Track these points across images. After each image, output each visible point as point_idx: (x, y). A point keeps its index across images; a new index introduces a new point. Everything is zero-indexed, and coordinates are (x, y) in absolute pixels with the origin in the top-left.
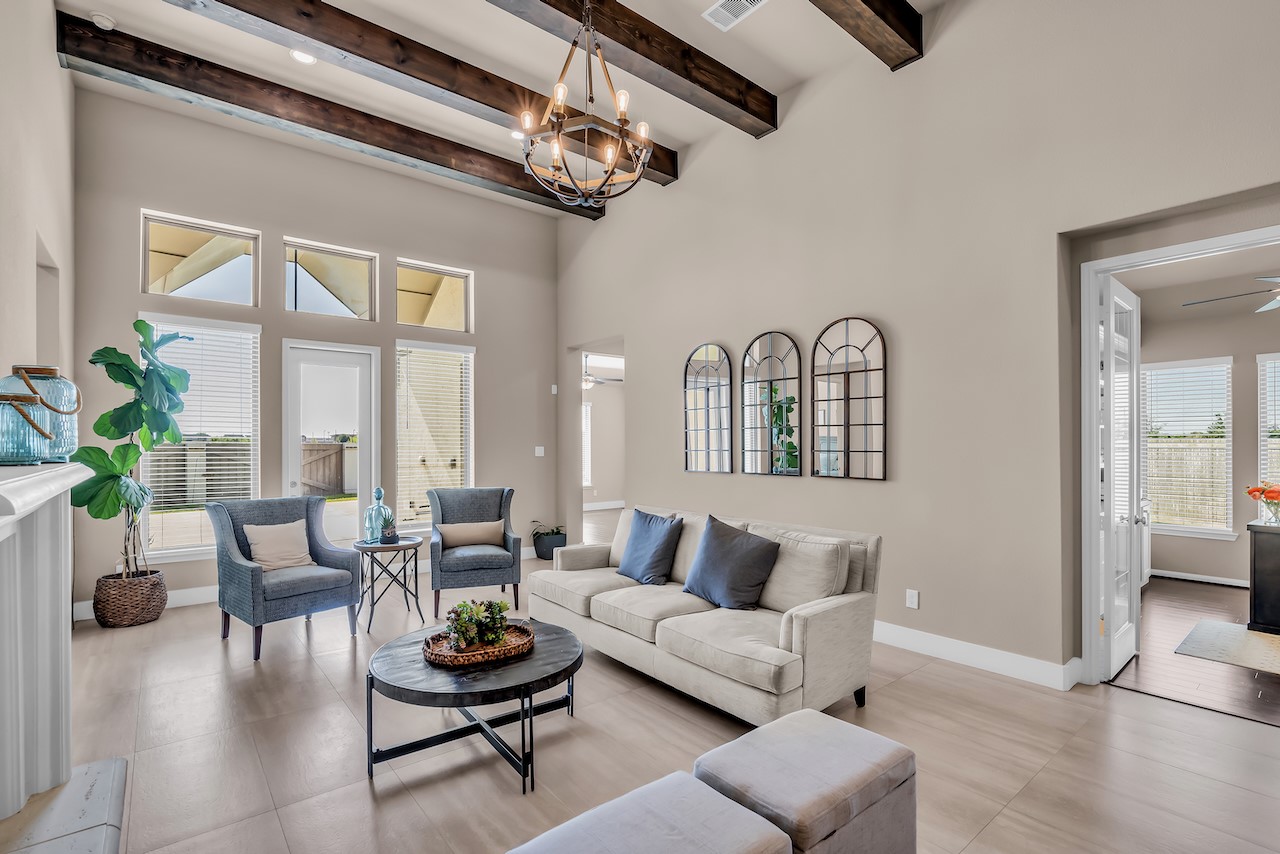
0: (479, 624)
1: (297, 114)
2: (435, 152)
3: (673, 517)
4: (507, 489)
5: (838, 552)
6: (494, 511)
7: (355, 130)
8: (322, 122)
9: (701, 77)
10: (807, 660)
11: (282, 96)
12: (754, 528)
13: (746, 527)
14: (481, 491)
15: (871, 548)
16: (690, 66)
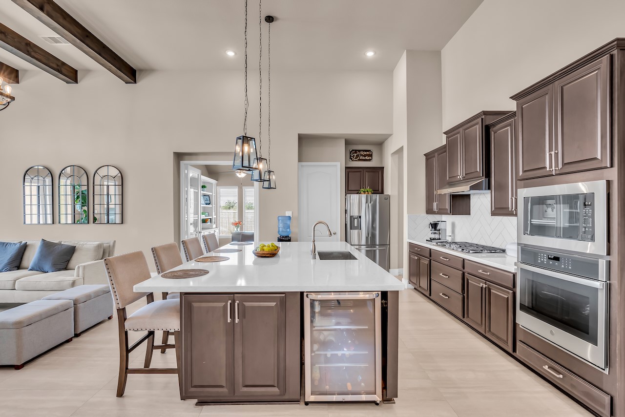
3: (21, 242)
5: (99, 246)
9: (36, 56)
10: (85, 278)
12: (64, 242)
15: (111, 244)
16: (30, 50)
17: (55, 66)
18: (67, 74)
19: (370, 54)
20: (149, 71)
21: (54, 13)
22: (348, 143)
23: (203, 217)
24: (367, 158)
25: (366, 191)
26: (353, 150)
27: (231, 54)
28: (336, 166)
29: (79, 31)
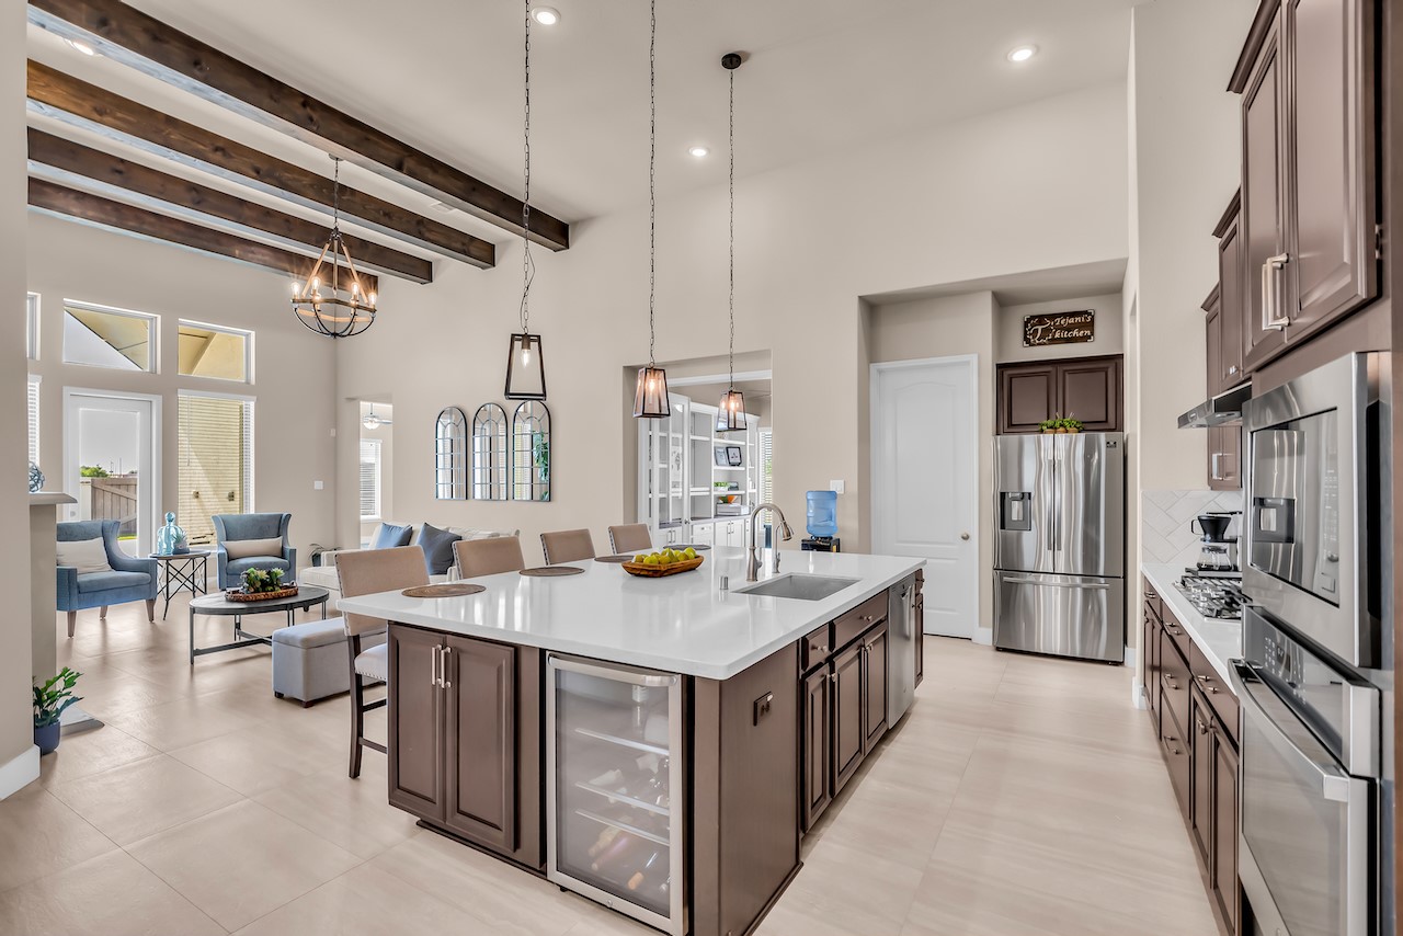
0: (262, 581)
1: (90, 213)
2: (220, 244)
3: (408, 526)
4: (285, 514)
6: (275, 531)
7: (145, 227)
8: (114, 220)
9: (431, 237)
11: (77, 199)
13: (448, 529)
14: (261, 516)
16: (423, 230)
17: (458, 246)
18: (478, 254)
19: (1022, 55)
20: (585, 221)
21: (418, 169)
22: (1003, 302)
23: (723, 491)
24: (1075, 333)
25: (1057, 425)
26: (1033, 317)
27: (699, 153)
28: (968, 363)
29: (460, 184)
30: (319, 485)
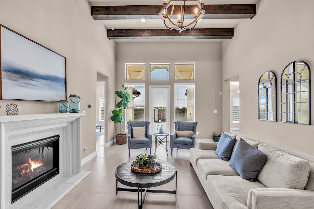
1: (146, 34)
2: (178, 33)
4: (196, 122)
6: (192, 128)
11: (143, 31)
12: (260, 146)
30: (215, 112)
